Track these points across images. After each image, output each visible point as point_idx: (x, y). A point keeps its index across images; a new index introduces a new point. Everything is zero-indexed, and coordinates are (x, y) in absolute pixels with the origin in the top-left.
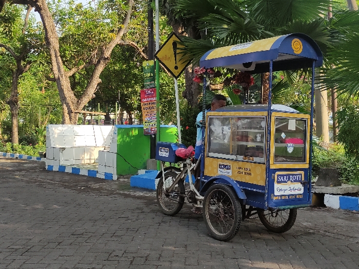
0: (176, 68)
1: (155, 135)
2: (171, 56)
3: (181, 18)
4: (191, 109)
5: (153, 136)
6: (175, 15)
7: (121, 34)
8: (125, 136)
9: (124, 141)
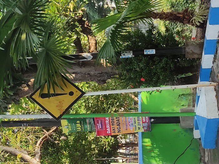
0: (71, 94)
1: (151, 118)
2: (57, 100)
3: (12, 89)
4: (121, 75)
5: (152, 120)
6: (9, 95)
7: (28, 157)
8: (153, 154)
9: (158, 156)
